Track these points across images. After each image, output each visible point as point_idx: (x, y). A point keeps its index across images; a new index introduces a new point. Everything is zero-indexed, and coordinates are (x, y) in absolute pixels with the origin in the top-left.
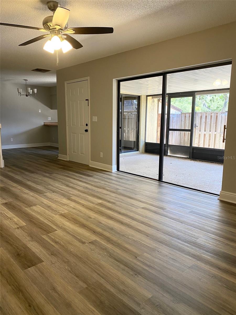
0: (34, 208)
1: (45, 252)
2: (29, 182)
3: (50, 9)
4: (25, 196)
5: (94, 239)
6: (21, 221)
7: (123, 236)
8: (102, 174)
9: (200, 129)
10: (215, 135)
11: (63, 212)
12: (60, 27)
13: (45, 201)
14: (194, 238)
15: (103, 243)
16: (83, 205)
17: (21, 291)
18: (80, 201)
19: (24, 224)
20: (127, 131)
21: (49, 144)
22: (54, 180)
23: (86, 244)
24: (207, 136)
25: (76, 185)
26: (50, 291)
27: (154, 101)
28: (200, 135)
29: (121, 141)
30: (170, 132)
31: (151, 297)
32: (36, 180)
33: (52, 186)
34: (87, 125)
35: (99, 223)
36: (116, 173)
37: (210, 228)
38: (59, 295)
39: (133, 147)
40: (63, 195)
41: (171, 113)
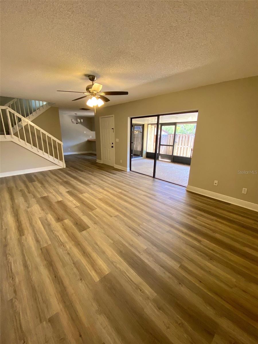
0: (84, 194)
1: (91, 222)
2: (81, 178)
3: (90, 80)
4: (79, 187)
5: (117, 214)
6: (77, 203)
7: (132, 212)
8: (121, 173)
9: (179, 144)
10: (187, 148)
11: (100, 198)
12: (96, 92)
13: (90, 190)
14: (171, 214)
15: (122, 216)
16: (111, 193)
17: (79, 244)
18: (109, 191)
19: (79, 205)
20: (136, 144)
21: (91, 152)
22: (95, 177)
23: (113, 217)
24: (182, 148)
25: (107, 180)
26: (94, 245)
27: (152, 127)
28: (178, 147)
29: (132, 150)
30: (161, 146)
31: (147, 249)
32: (84, 176)
33: (94, 180)
34: (113, 144)
35: (119, 205)
36: (129, 172)
37: (179, 208)
38: (99, 247)
39: (139, 154)
40: (100, 187)
41: (162, 134)
